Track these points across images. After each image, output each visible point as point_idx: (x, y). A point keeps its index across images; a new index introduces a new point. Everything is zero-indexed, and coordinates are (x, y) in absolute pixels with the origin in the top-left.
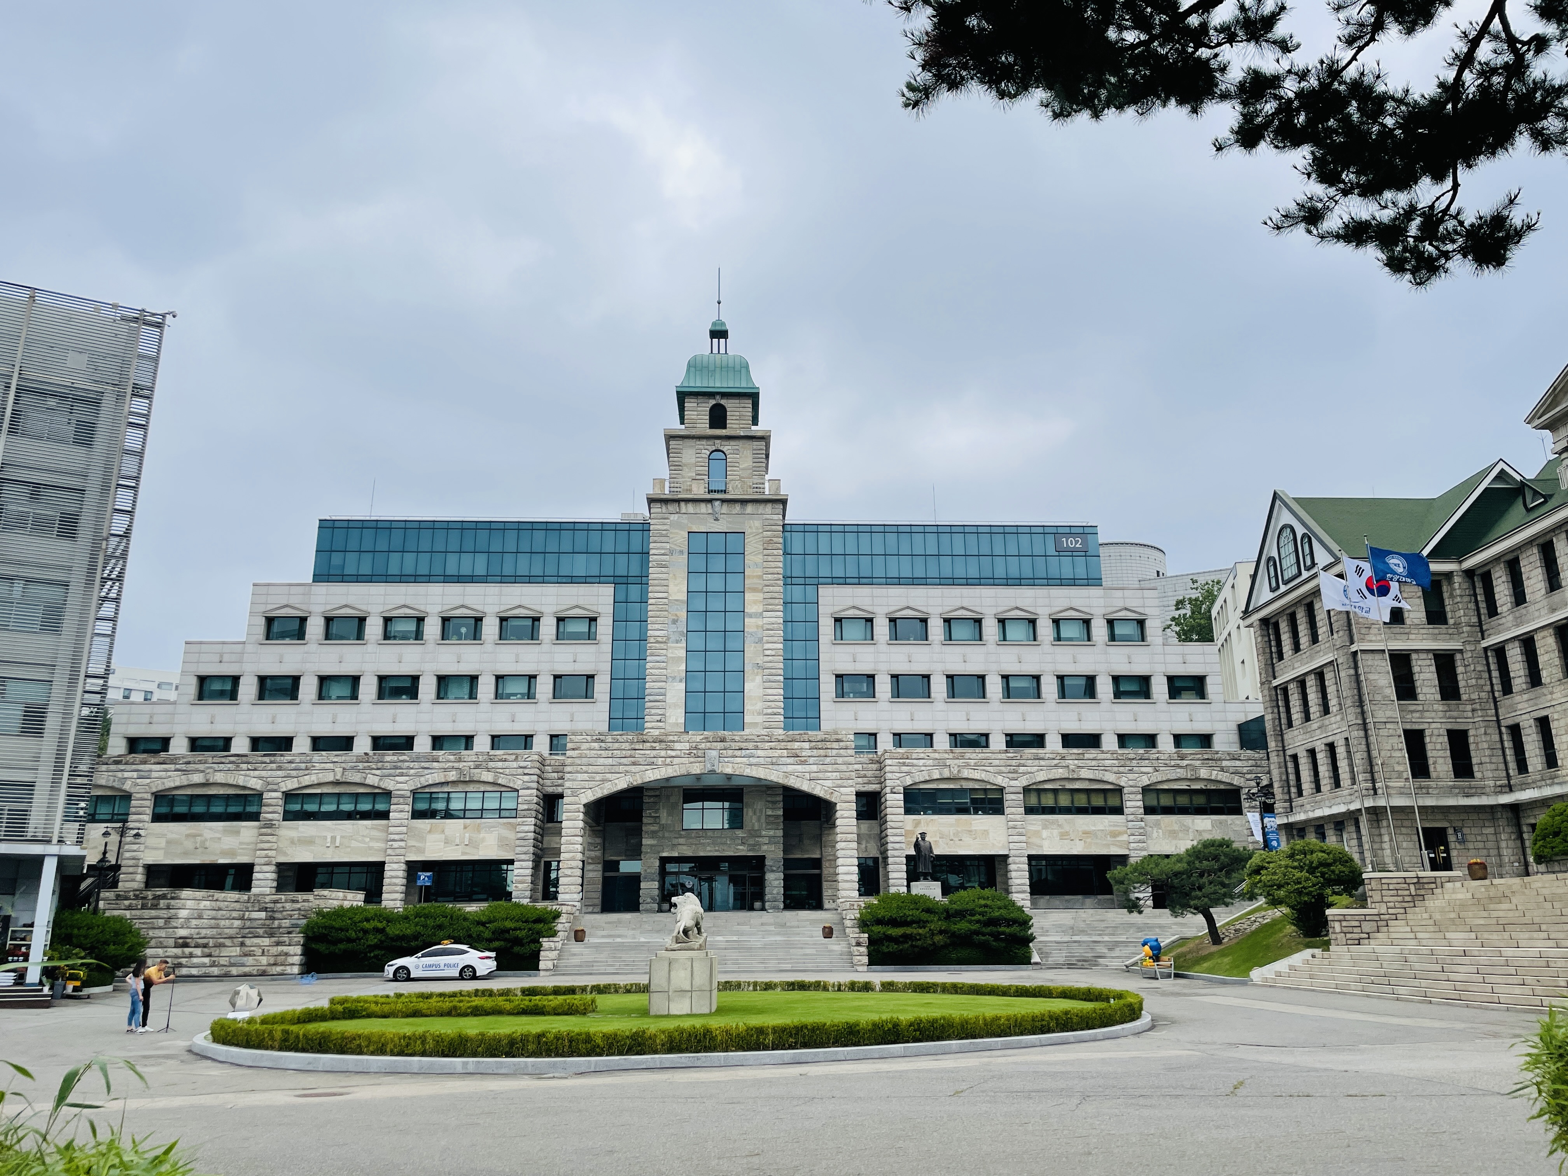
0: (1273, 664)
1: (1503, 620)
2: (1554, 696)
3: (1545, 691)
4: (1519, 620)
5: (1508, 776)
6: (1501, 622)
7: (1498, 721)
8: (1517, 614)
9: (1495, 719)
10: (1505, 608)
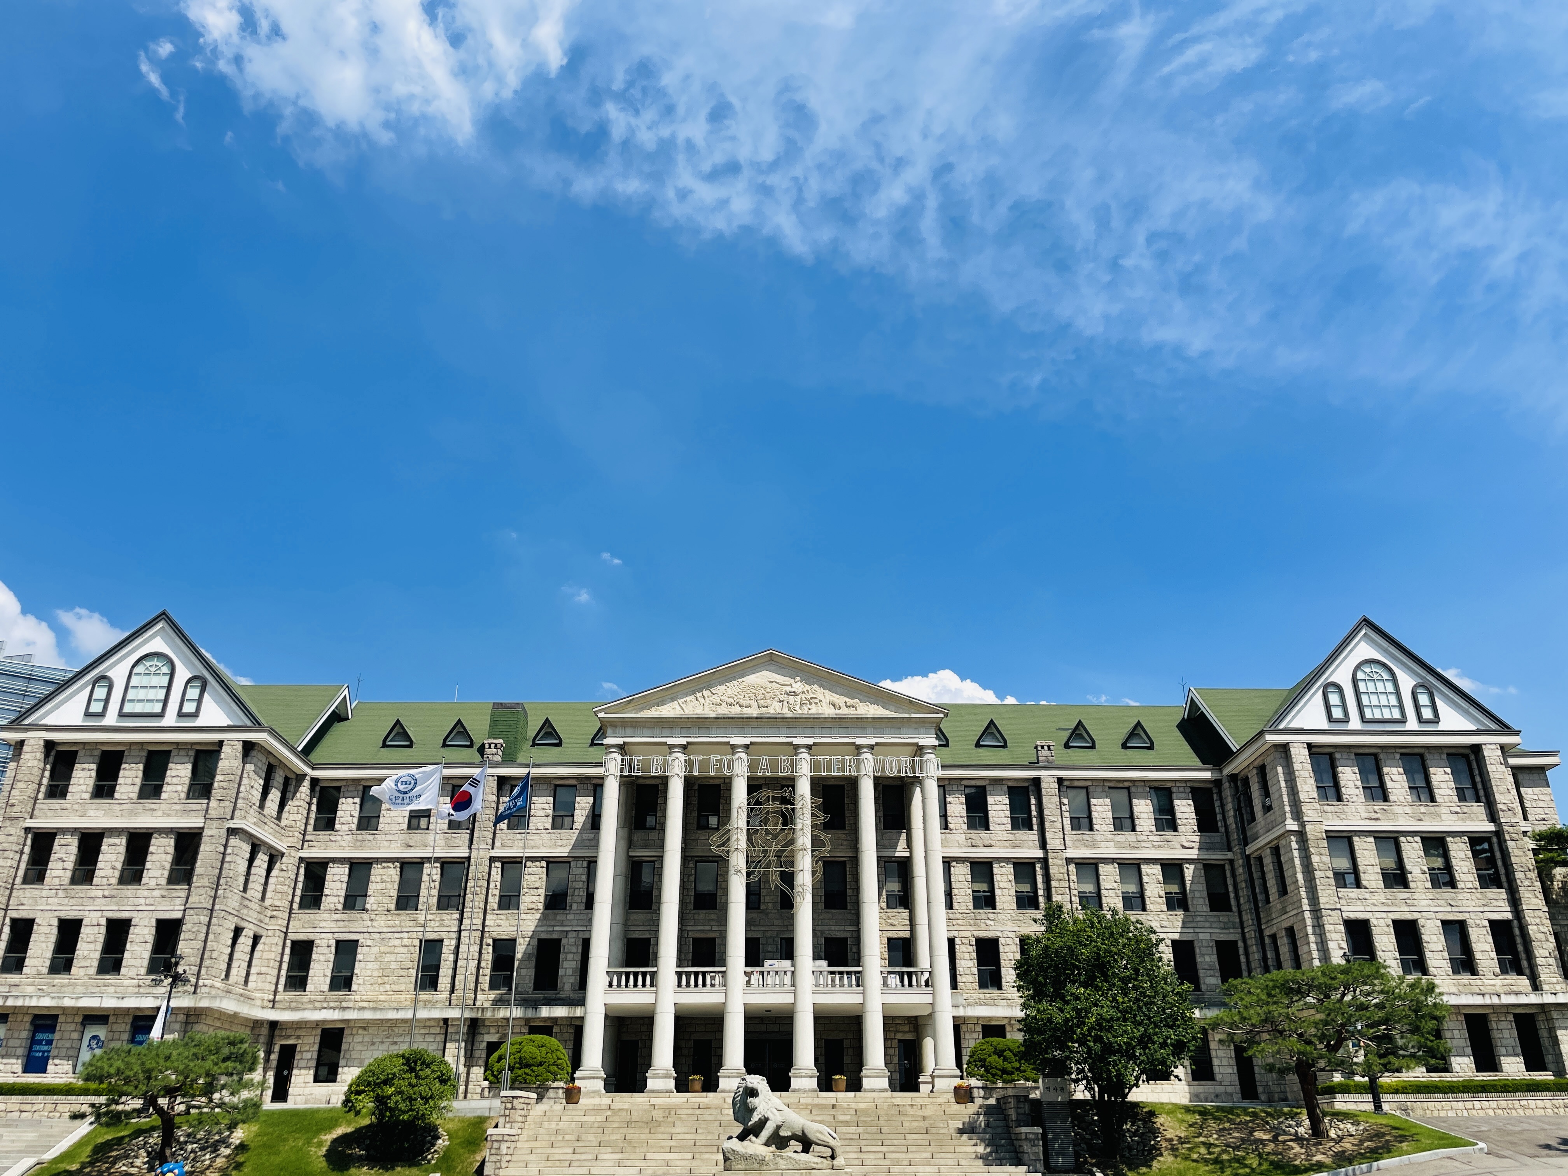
0: (36, 799)
1: (339, 838)
2: (375, 924)
3: (365, 916)
4: (359, 843)
5: (275, 992)
6: (332, 838)
7: (286, 933)
8: (360, 837)
9: (284, 930)
10: (345, 827)
